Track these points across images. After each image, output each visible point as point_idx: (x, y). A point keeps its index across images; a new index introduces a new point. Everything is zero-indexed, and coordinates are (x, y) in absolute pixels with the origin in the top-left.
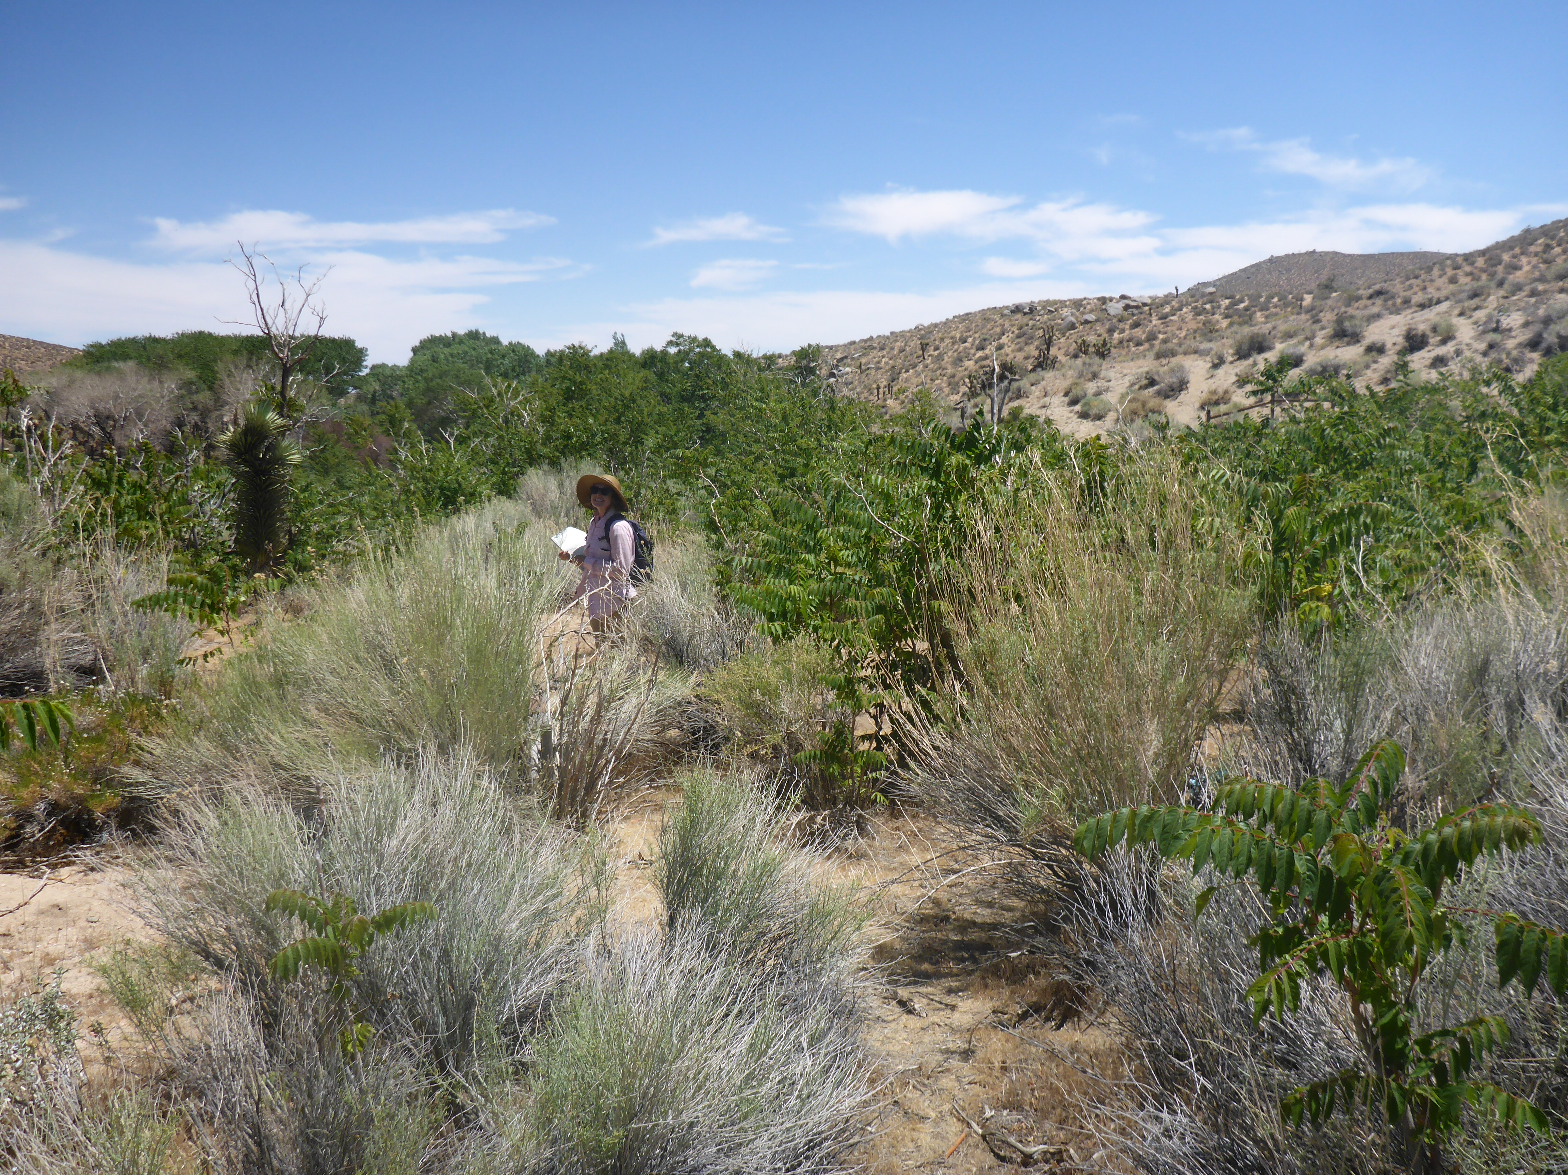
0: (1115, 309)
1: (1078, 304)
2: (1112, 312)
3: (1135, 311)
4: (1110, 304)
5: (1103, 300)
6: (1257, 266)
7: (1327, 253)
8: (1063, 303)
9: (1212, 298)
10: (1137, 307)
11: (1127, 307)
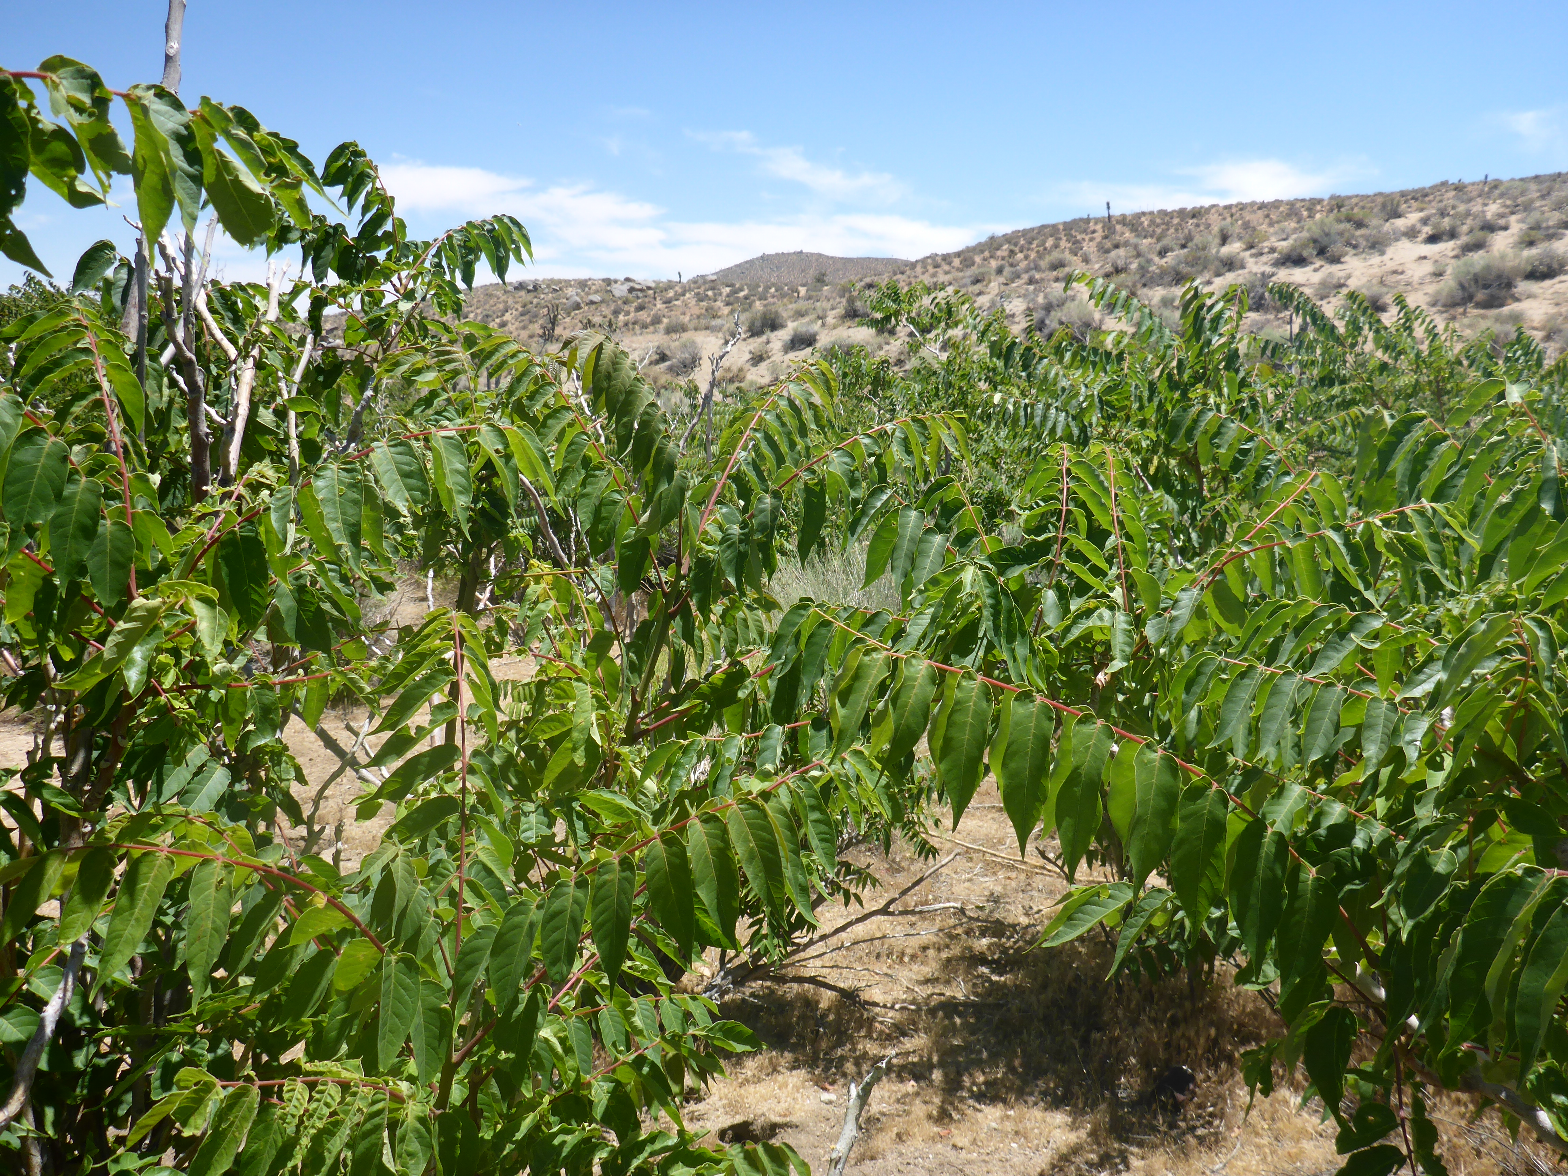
0: (620, 290)
1: (583, 284)
2: (617, 293)
3: (640, 294)
4: (614, 286)
5: (608, 282)
6: (751, 262)
7: (812, 254)
8: (568, 283)
9: (713, 285)
10: (641, 290)
11: (631, 290)
